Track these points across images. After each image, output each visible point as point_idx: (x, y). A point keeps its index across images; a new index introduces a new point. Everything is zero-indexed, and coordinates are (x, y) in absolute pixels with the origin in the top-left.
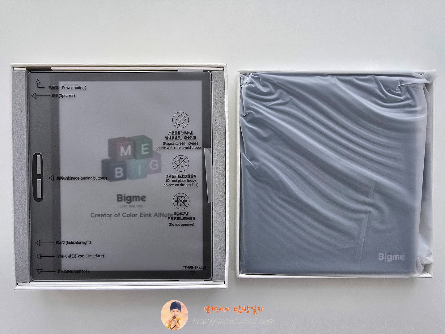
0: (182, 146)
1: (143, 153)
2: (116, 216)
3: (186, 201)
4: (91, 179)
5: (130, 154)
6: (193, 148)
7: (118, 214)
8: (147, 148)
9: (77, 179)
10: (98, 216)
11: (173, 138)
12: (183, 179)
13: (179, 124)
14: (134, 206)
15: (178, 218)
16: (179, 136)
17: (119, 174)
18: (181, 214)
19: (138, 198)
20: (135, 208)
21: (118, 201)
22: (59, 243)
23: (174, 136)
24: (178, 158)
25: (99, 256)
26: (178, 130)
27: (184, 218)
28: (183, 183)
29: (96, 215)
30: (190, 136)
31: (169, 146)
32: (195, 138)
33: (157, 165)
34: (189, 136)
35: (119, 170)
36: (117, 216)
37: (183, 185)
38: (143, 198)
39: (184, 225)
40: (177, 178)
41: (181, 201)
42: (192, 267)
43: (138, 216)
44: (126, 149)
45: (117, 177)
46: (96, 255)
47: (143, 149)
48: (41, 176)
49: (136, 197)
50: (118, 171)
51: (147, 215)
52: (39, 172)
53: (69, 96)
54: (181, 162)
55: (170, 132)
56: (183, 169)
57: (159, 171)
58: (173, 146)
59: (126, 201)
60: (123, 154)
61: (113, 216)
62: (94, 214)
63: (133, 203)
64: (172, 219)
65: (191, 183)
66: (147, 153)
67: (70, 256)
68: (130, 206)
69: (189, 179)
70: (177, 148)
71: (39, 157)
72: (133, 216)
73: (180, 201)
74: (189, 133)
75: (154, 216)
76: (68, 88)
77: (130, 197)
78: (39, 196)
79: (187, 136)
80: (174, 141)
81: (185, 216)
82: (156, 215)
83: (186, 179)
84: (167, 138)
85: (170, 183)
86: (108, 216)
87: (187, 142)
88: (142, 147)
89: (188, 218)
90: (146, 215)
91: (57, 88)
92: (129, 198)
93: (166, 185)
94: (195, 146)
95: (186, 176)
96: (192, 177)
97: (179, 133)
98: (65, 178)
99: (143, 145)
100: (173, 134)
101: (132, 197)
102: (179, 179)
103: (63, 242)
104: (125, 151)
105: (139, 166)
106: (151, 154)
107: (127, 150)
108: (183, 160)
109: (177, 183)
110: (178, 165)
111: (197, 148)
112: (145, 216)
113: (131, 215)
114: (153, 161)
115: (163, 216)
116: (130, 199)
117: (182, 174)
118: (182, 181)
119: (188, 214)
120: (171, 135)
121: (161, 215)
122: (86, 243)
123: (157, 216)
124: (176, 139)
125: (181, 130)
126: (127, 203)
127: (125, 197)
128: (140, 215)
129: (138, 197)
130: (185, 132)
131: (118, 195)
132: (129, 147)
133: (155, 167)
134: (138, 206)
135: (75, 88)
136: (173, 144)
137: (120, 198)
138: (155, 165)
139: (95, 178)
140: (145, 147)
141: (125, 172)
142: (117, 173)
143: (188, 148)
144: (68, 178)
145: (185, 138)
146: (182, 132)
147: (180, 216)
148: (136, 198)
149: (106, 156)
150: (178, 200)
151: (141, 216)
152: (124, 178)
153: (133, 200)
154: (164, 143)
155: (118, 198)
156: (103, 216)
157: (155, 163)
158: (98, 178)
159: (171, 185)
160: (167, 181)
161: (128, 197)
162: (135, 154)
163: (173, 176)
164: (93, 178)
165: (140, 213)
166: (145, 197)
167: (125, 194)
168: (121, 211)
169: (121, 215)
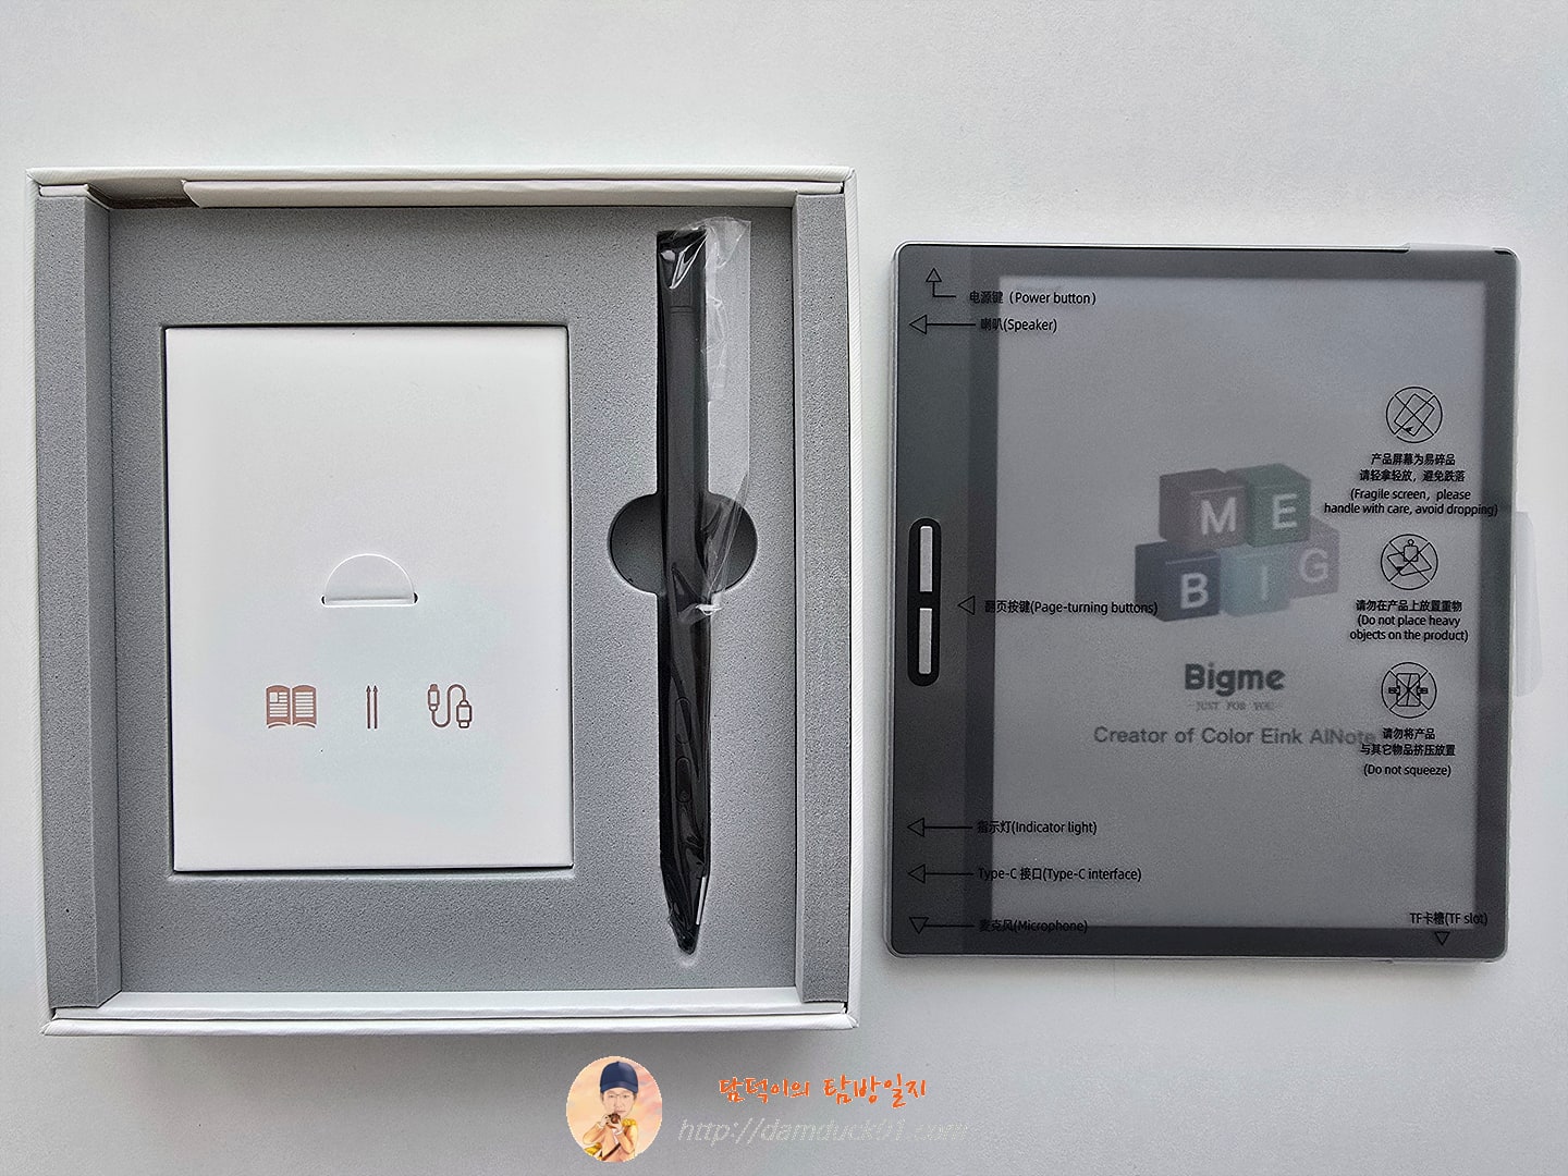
0: (1412, 504)
1: (1277, 525)
2: (1181, 737)
3: (1425, 691)
4: (1102, 610)
5: (1232, 527)
6: (1452, 510)
7: (1185, 730)
8: (1291, 510)
9: (1054, 609)
10: (1119, 737)
11: (1386, 476)
12: (1415, 615)
13: (1408, 430)
14: (1242, 706)
15: (1397, 749)
16: (1407, 468)
17: (1194, 597)
18: (1408, 733)
19: (1256, 678)
20: (1246, 711)
21: (1189, 686)
22: (986, 827)
23: (1391, 468)
24: (1399, 544)
25: (1123, 875)
26: (1403, 450)
27: (1418, 749)
28: (1413, 629)
29: (1112, 733)
30: (1444, 468)
31: (1368, 503)
32: (1460, 476)
33: (1324, 566)
34: (1439, 469)
35: (1194, 583)
36: (1185, 739)
37: (1415, 636)
38: (1273, 680)
39: (1416, 771)
40: (1393, 613)
41: (1407, 690)
42: (1439, 917)
43: (1256, 739)
44: (1218, 510)
45: (1186, 604)
46: (1116, 872)
47: (1278, 511)
48: (932, 600)
49: (1251, 674)
50: (1193, 587)
51: (1285, 737)
52: (926, 585)
53: (1035, 326)
54: (1406, 558)
55: (1376, 456)
56: (1415, 581)
57: (1330, 586)
58: (1385, 503)
59: (1217, 687)
60: (1210, 525)
61: (1169, 738)
62: (1106, 730)
63: (1238, 696)
64: (1376, 749)
65: (1441, 629)
66: (1294, 524)
67: (1025, 873)
68: (1230, 705)
69: (1435, 615)
70: (1398, 510)
71: (927, 532)
72: (1240, 738)
73: (1403, 691)
74: (1440, 459)
75: (1311, 742)
76: (1033, 299)
77: (1230, 674)
78: (925, 667)
79: (1434, 468)
80: (1388, 486)
81: (1421, 740)
82: (1316, 736)
83: (1424, 615)
84: (1365, 475)
85: (1369, 628)
86: (1154, 737)
87: (1431, 489)
88: (1276, 503)
89: (1431, 750)
90: (1283, 735)
91: (998, 297)
92: (1225, 679)
93: (1356, 635)
94: (1457, 503)
95: (1424, 606)
96: (1446, 609)
97: (1408, 459)
98: (1012, 606)
99: (1277, 499)
100: (1387, 462)
101: (1237, 674)
102: (1402, 614)
103: (1003, 825)
104: (1216, 518)
105: (1265, 569)
106: (1303, 530)
107: (1225, 515)
108: (1419, 552)
109: (1393, 628)
110: (1399, 569)
111: (1466, 512)
112: (1279, 738)
113: (1230, 737)
114: (1312, 552)
115: (1340, 741)
116: (1229, 682)
117: (1409, 598)
118: (1413, 622)
119: (1430, 736)
120: (1379, 467)
121: (1332, 736)
122: (1078, 829)
123: (1320, 739)
124: (1396, 477)
125: (1411, 450)
126: (1219, 693)
127: (1211, 672)
128: (1264, 735)
129: (1258, 673)
130: (1429, 456)
131: (1189, 667)
132: (1231, 503)
133: (1320, 572)
134: (1257, 706)
135: (1058, 299)
136: (1384, 495)
137: (1195, 676)
138: (1317, 566)
139: (1116, 609)
140: (1284, 504)
141: (1213, 587)
142: (1186, 591)
143: (1436, 510)
144: (1026, 607)
145: (1428, 476)
146: (1418, 456)
147: (1402, 742)
148: (1252, 678)
149: (1151, 534)
150: (1399, 687)
151: (1267, 739)
152: (1210, 610)
153: (1240, 687)
154: (1354, 493)
155: (1189, 677)
156: (1135, 737)
157: (1314, 558)
158: (1127, 608)
159: (1376, 635)
160: (1361, 620)
161: (1223, 673)
162: (1251, 526)
163: (1381, 606)
164: (1110, 606)
165: (1264, 730)
166: (1280, 674)
167: (1211, 665)
168: (1199, 720)
169: (1197, 736)
